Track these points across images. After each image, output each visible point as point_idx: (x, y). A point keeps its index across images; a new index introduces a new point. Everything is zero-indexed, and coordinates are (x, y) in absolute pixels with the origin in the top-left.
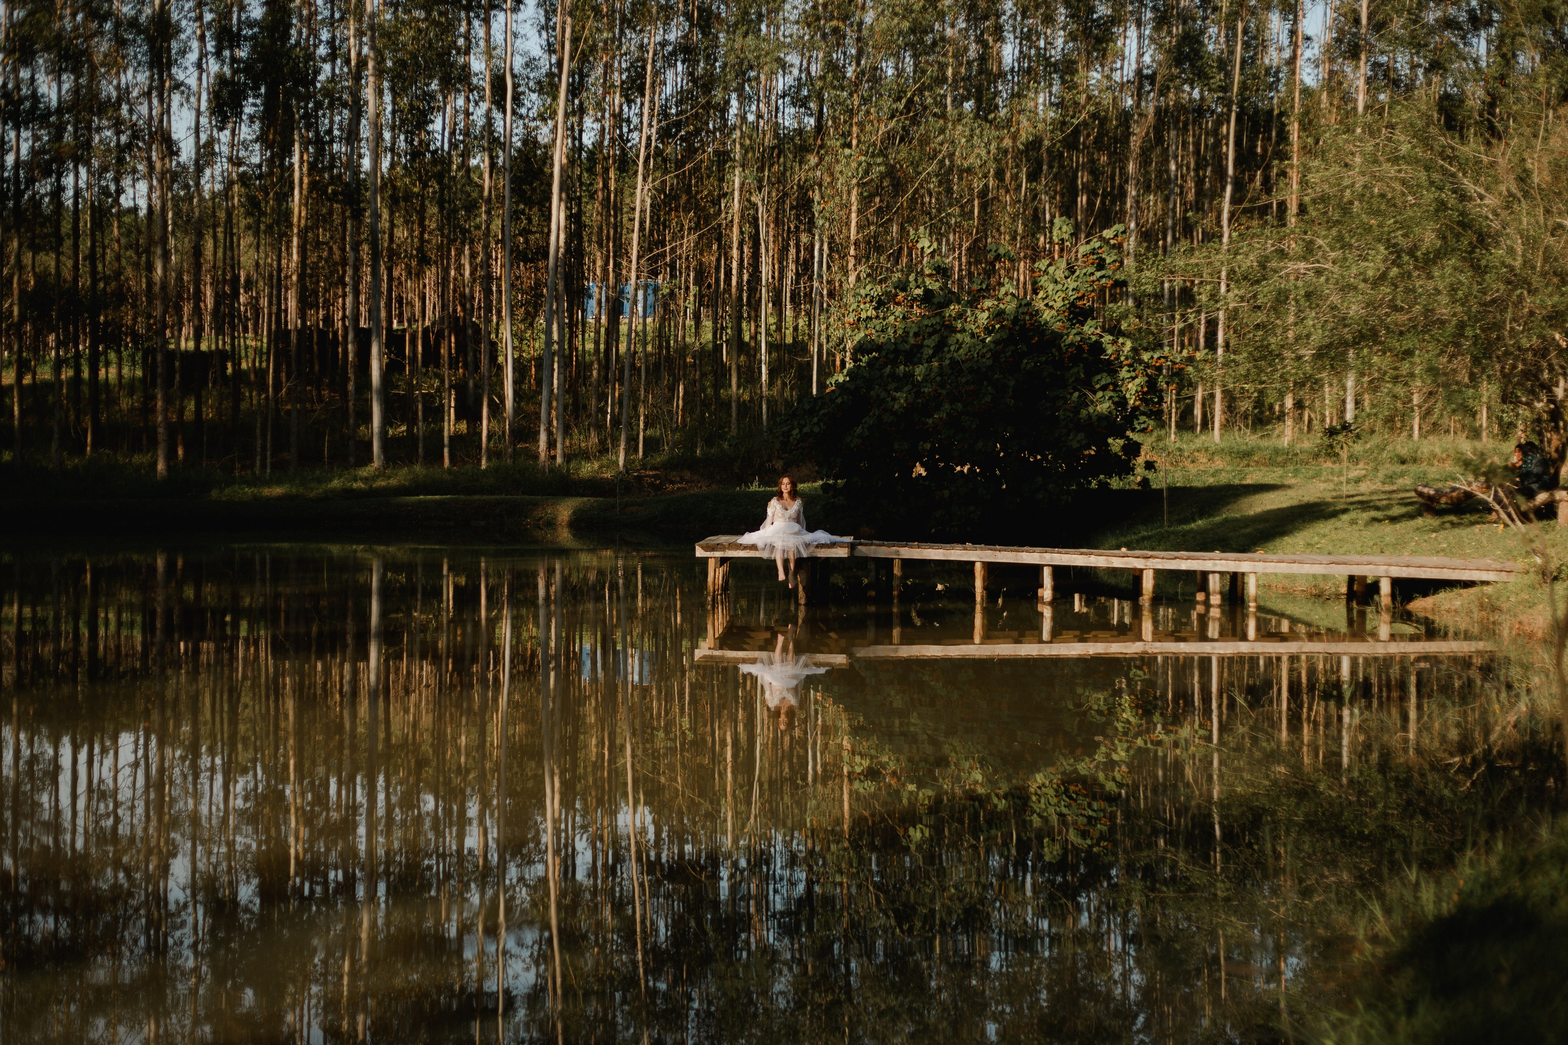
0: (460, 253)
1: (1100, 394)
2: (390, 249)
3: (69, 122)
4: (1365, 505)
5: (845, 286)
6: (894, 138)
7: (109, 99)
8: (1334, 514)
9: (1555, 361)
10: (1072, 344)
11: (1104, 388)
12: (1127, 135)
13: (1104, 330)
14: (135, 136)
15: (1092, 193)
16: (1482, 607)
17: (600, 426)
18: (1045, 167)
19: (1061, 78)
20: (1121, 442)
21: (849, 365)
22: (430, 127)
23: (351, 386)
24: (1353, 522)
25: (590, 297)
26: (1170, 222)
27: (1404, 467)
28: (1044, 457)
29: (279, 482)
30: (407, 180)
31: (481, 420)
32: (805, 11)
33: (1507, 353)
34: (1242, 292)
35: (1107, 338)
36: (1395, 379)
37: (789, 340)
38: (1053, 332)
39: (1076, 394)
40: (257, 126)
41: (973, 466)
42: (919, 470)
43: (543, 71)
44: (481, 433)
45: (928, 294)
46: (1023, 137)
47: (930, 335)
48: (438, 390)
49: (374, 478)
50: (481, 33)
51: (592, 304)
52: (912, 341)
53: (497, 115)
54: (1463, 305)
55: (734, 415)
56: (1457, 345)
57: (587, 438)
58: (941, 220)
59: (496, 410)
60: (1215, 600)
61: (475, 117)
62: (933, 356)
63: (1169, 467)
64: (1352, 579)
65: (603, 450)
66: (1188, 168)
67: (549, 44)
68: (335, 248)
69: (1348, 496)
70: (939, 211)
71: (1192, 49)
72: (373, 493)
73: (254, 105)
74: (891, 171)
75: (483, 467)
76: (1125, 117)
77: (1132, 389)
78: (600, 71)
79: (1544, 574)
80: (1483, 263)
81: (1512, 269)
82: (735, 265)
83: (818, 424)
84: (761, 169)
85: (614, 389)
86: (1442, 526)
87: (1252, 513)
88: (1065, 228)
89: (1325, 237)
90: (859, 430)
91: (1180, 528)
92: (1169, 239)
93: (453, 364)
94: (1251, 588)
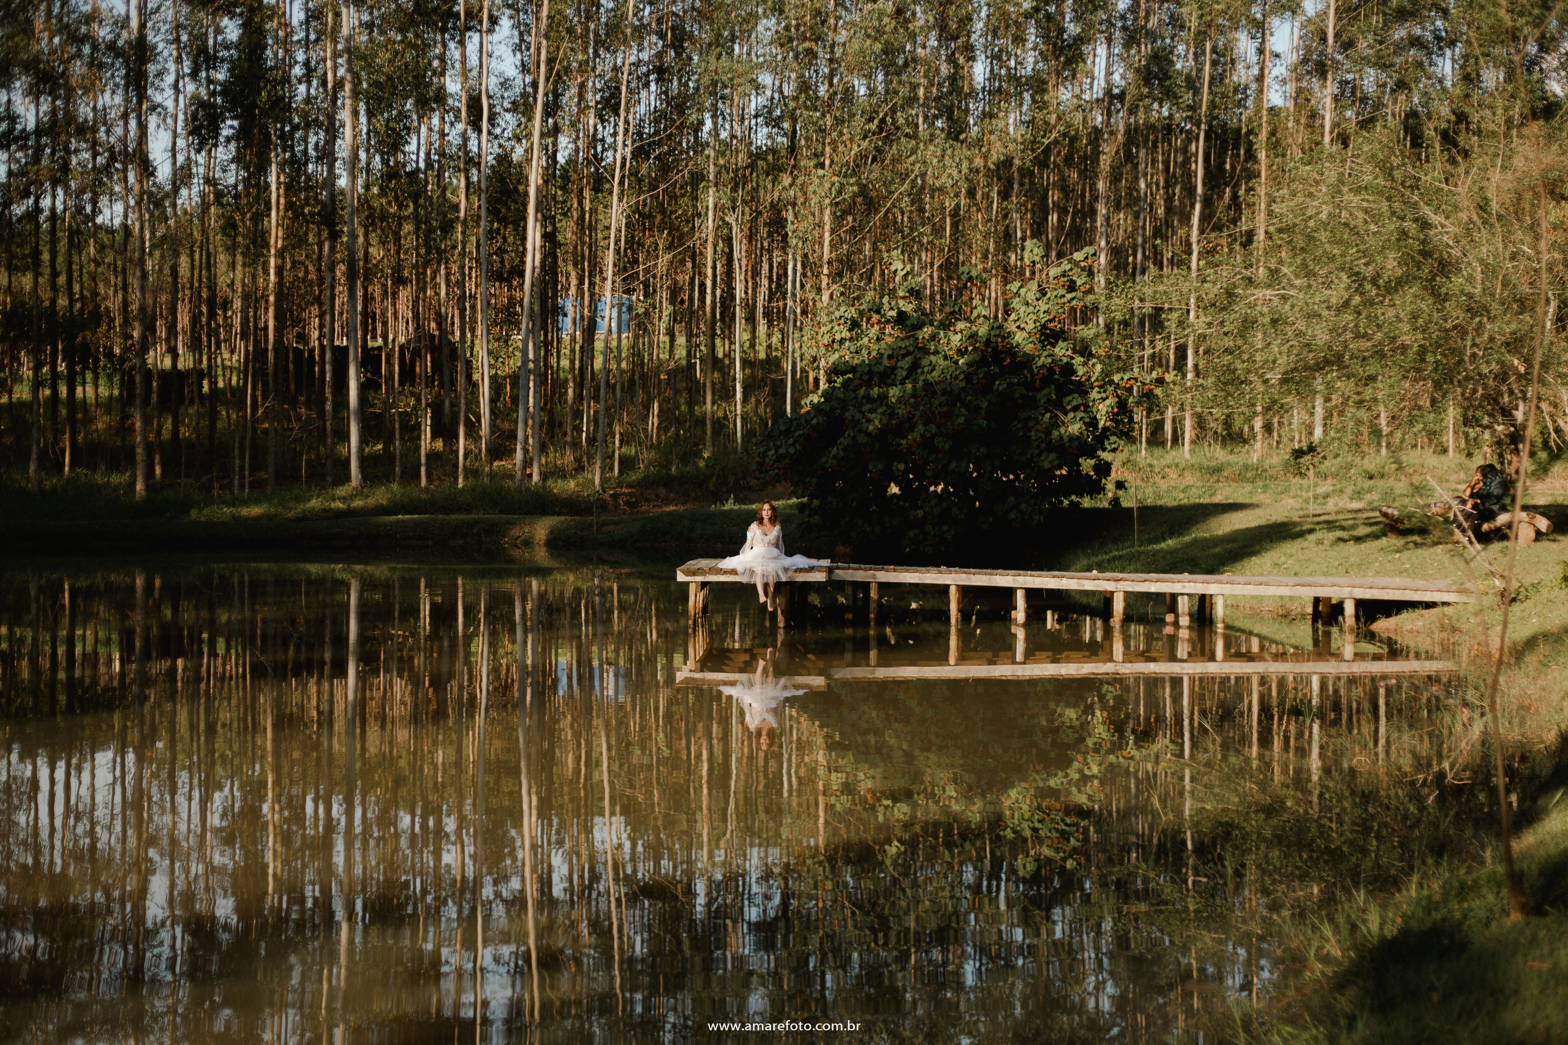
0: (435, 273)
1: (1071, 415)
2: (366, 269)
3: (46, 145)
4: (1331, 525)
5: (819, 305)
6: (867, 157)
7: (86, 121)
8: (1301, 534)
9: (1514, 386)
10: (1043, 366)
11: (1075, 409)
12: (1097, 153)
13: (1075, 351)
14: (113, 158)
15: (1063, 211)
16: (1442, 628)
17: (576, 444)
18: (1016, 186)
19: (1032, 97)
20: (1092, 462)
21: (823, 386)
22: (407, 148)
23: (328, 406)
24: (1320, 542)
25: (565, 315)
26: (1140, 240)
27: (1372, 482)
28: (1017, 477)
29: (257, 502)
30: (384, 201)
31: (457, 438)
32: (777, 32)
33: (1467, 378)
34: (1209, 319)
35: (1078, 360)
36: (1360, 403)
37: (762, 355)
38: (1025, 354)
39: (1048, 415)
40: (232, 146)
41: (946, 486)
42: (894, 489)
43: (518, 91)
44: (457, 451)
45: (902, 317)
46: (994, 157)
47: (904, 356)
48: (414, 408)
49: (352, 497)
50: (457, 55)
51: (567, 323)
52: (886, 362)
53: (473, 136)
54: (1424, 331)
55: (709, 432)
56: (1419, 370)
57: (562, 456)
58: (913, 239)
59: (472, 430)
60: (1184, 621)
61: (450, 138)
62: (907, 377)
63: (1139, 483)
64: (1317, 601)
65: (580, 468)
66: (1157, 185)
67: (523, 65)
68: (311, 268)
69: (1315, 516)
70: (912, 230)
71: (1161, 69)
72: (351, 513)
73: (232, 127)
74: (863, 191)
75: (460, 486)
76: (1096, 135)
77: (1103, 409)
78: (574, 91)
79: (1502, 595)
80: (1444, 290)
81: (1470, 296)
82: (709, 283)
83: (793, 445)
84: (734, 190)
85: (589, 407)
86: (1405, 547)
87: (1220, 533)
88: (1036, 250)
89: (1290, 265)
90: (834, 451)
91: (1150, 548)
92: (1139, 256)
93: (429, 382)
94: (1219, 610)
